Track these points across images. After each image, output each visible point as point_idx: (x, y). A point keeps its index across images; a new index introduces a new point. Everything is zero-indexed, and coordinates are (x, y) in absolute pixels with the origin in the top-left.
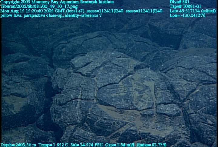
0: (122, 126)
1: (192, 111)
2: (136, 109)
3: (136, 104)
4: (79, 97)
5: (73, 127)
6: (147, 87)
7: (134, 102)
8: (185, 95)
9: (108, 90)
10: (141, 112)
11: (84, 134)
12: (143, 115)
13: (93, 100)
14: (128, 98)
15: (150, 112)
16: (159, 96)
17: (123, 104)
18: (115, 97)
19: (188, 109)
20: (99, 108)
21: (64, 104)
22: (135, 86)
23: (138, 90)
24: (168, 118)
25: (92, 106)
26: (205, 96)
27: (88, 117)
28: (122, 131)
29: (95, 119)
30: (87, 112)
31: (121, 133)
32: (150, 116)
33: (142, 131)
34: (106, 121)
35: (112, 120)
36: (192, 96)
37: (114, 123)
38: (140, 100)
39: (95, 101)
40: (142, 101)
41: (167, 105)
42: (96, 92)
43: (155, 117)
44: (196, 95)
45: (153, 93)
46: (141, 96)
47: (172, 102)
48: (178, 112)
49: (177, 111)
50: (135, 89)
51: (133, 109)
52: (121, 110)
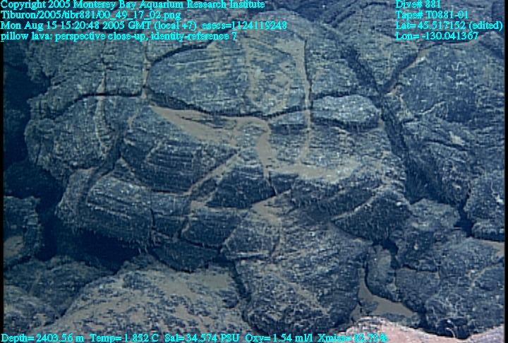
0: (221, 161)
1: (410, 115)
2: (258, 114)
3: (258, 100)
4: (101, 89)
5: (87, 173)
6: (285, 55)
7: (250, 95)
8: (389, 71)
9: (178, 66)
10: (271, 121)
11: (117, 189)
12: (278, 129)
13: (138, 94)
14: (233, 84)
15: (295, 118)
16: (317, 76)
17: (221, 100)
18: (200, 81)
19: (399, 109)
20: (156, 115)
21: (60, 113)
22: (251, 52)
23: (260, 64)
24: (344, 135)
25: (137, 112)
26: (442, 73)
27: (127, 142)
28: (221, 173)
29: (145, 145)
30: (122, 127)
31: (219, 180)
32: (298, 129)
33: (275, 172)
34: (176, 149)
35: (194, 145)
36: (408, 75)
37: (199, 154)
38: (266, 89)
39: (144, 96)
40: (274, 92)
41: (341, 99)
42: (145, 73)
43: (311, 133)
44: (418, 70)
45: (303, 71)
46: (270, 79)
47: (354, 91)
48: (372, 115)
49: (369, 112)
50: (254, 61)
51: (250, 114)
52: (217, 117)
